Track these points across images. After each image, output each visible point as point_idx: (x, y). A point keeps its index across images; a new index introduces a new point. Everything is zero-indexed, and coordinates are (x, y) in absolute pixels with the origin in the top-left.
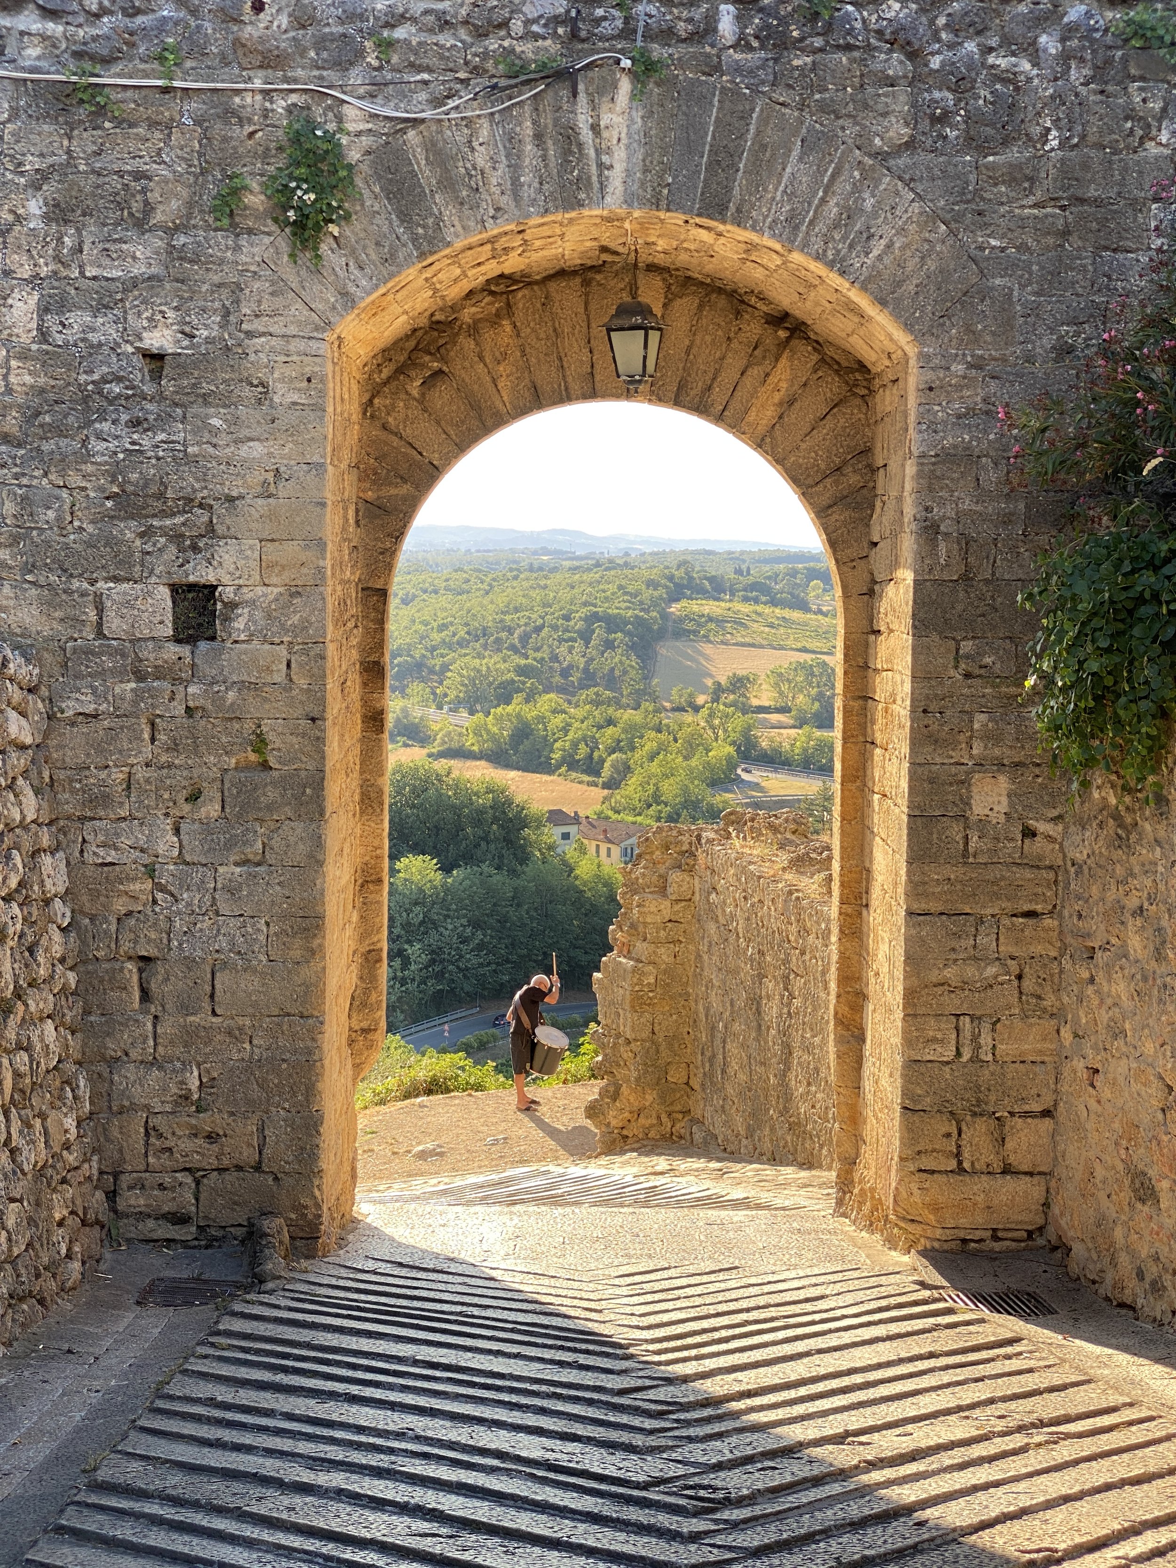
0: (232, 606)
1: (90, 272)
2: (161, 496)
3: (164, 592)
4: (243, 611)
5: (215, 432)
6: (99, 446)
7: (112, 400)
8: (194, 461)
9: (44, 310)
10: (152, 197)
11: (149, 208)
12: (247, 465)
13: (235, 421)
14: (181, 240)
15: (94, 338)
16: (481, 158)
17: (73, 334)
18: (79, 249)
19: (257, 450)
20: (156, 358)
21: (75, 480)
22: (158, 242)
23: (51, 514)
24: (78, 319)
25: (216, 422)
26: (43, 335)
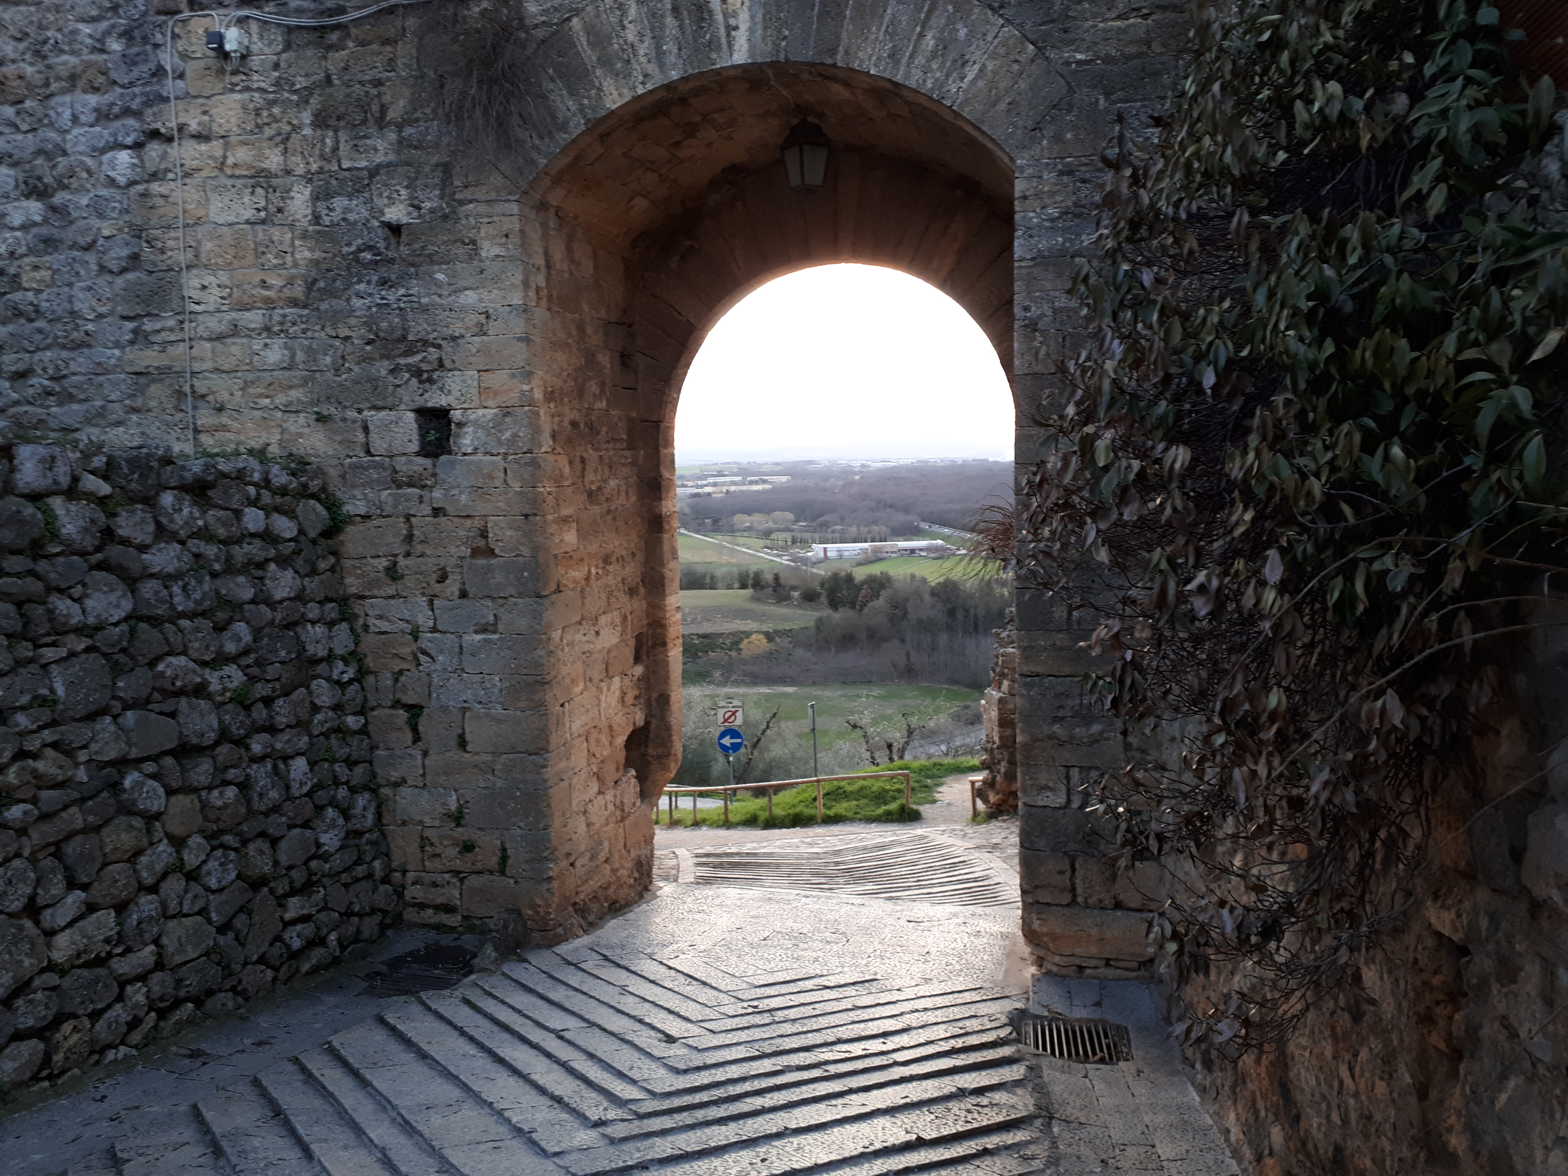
0: (460, 425)
1: (346, 164)
2: (404, 338)
3: (411, 416)
4: (469, 429)
5: (439, 285)
6: (357, 303)
7: (365, 265)
8: (425, 309)
9: (315, 198)
10: (386, 99)
11: (383, 110)
12: (463, 309)
13: (453, 275)
14: (408, 131)
15: (352, 217)
16: (631, 34)
17: (336, 216)
18: (335, 149)
19: (469, 298)
20: (395, 230)
21: (344, 332)
22: (393, 136)
23: (328, 359)
24: (339, 203)
25: (440, 276)
26: (316, 219)
